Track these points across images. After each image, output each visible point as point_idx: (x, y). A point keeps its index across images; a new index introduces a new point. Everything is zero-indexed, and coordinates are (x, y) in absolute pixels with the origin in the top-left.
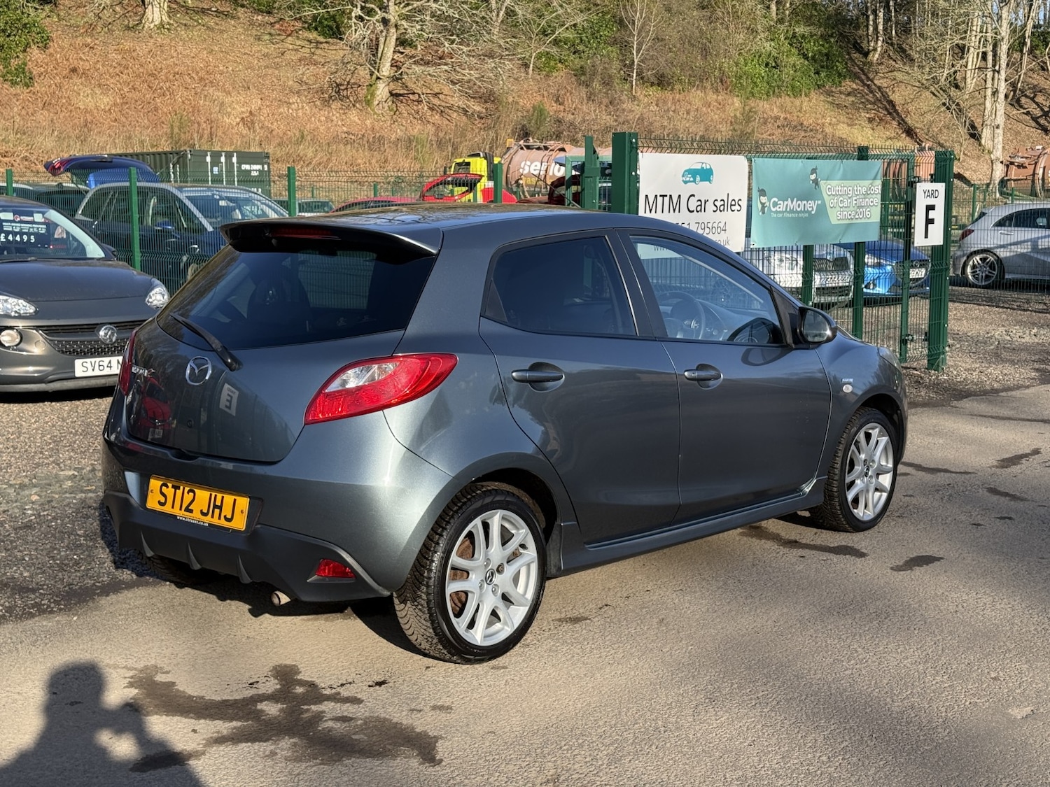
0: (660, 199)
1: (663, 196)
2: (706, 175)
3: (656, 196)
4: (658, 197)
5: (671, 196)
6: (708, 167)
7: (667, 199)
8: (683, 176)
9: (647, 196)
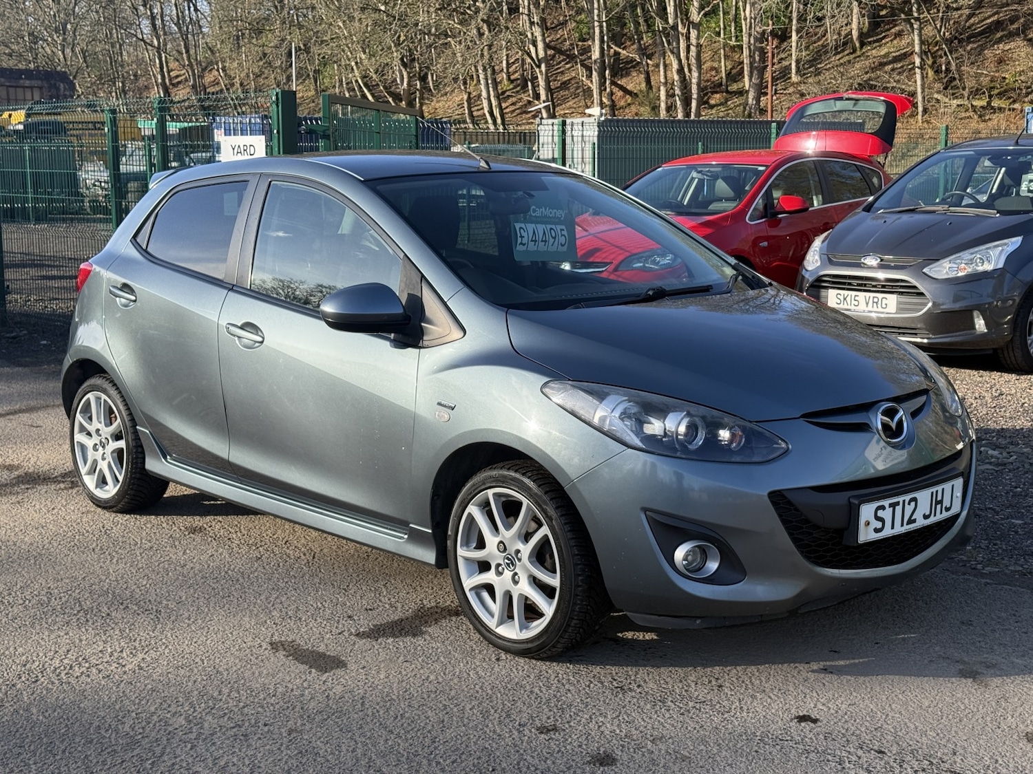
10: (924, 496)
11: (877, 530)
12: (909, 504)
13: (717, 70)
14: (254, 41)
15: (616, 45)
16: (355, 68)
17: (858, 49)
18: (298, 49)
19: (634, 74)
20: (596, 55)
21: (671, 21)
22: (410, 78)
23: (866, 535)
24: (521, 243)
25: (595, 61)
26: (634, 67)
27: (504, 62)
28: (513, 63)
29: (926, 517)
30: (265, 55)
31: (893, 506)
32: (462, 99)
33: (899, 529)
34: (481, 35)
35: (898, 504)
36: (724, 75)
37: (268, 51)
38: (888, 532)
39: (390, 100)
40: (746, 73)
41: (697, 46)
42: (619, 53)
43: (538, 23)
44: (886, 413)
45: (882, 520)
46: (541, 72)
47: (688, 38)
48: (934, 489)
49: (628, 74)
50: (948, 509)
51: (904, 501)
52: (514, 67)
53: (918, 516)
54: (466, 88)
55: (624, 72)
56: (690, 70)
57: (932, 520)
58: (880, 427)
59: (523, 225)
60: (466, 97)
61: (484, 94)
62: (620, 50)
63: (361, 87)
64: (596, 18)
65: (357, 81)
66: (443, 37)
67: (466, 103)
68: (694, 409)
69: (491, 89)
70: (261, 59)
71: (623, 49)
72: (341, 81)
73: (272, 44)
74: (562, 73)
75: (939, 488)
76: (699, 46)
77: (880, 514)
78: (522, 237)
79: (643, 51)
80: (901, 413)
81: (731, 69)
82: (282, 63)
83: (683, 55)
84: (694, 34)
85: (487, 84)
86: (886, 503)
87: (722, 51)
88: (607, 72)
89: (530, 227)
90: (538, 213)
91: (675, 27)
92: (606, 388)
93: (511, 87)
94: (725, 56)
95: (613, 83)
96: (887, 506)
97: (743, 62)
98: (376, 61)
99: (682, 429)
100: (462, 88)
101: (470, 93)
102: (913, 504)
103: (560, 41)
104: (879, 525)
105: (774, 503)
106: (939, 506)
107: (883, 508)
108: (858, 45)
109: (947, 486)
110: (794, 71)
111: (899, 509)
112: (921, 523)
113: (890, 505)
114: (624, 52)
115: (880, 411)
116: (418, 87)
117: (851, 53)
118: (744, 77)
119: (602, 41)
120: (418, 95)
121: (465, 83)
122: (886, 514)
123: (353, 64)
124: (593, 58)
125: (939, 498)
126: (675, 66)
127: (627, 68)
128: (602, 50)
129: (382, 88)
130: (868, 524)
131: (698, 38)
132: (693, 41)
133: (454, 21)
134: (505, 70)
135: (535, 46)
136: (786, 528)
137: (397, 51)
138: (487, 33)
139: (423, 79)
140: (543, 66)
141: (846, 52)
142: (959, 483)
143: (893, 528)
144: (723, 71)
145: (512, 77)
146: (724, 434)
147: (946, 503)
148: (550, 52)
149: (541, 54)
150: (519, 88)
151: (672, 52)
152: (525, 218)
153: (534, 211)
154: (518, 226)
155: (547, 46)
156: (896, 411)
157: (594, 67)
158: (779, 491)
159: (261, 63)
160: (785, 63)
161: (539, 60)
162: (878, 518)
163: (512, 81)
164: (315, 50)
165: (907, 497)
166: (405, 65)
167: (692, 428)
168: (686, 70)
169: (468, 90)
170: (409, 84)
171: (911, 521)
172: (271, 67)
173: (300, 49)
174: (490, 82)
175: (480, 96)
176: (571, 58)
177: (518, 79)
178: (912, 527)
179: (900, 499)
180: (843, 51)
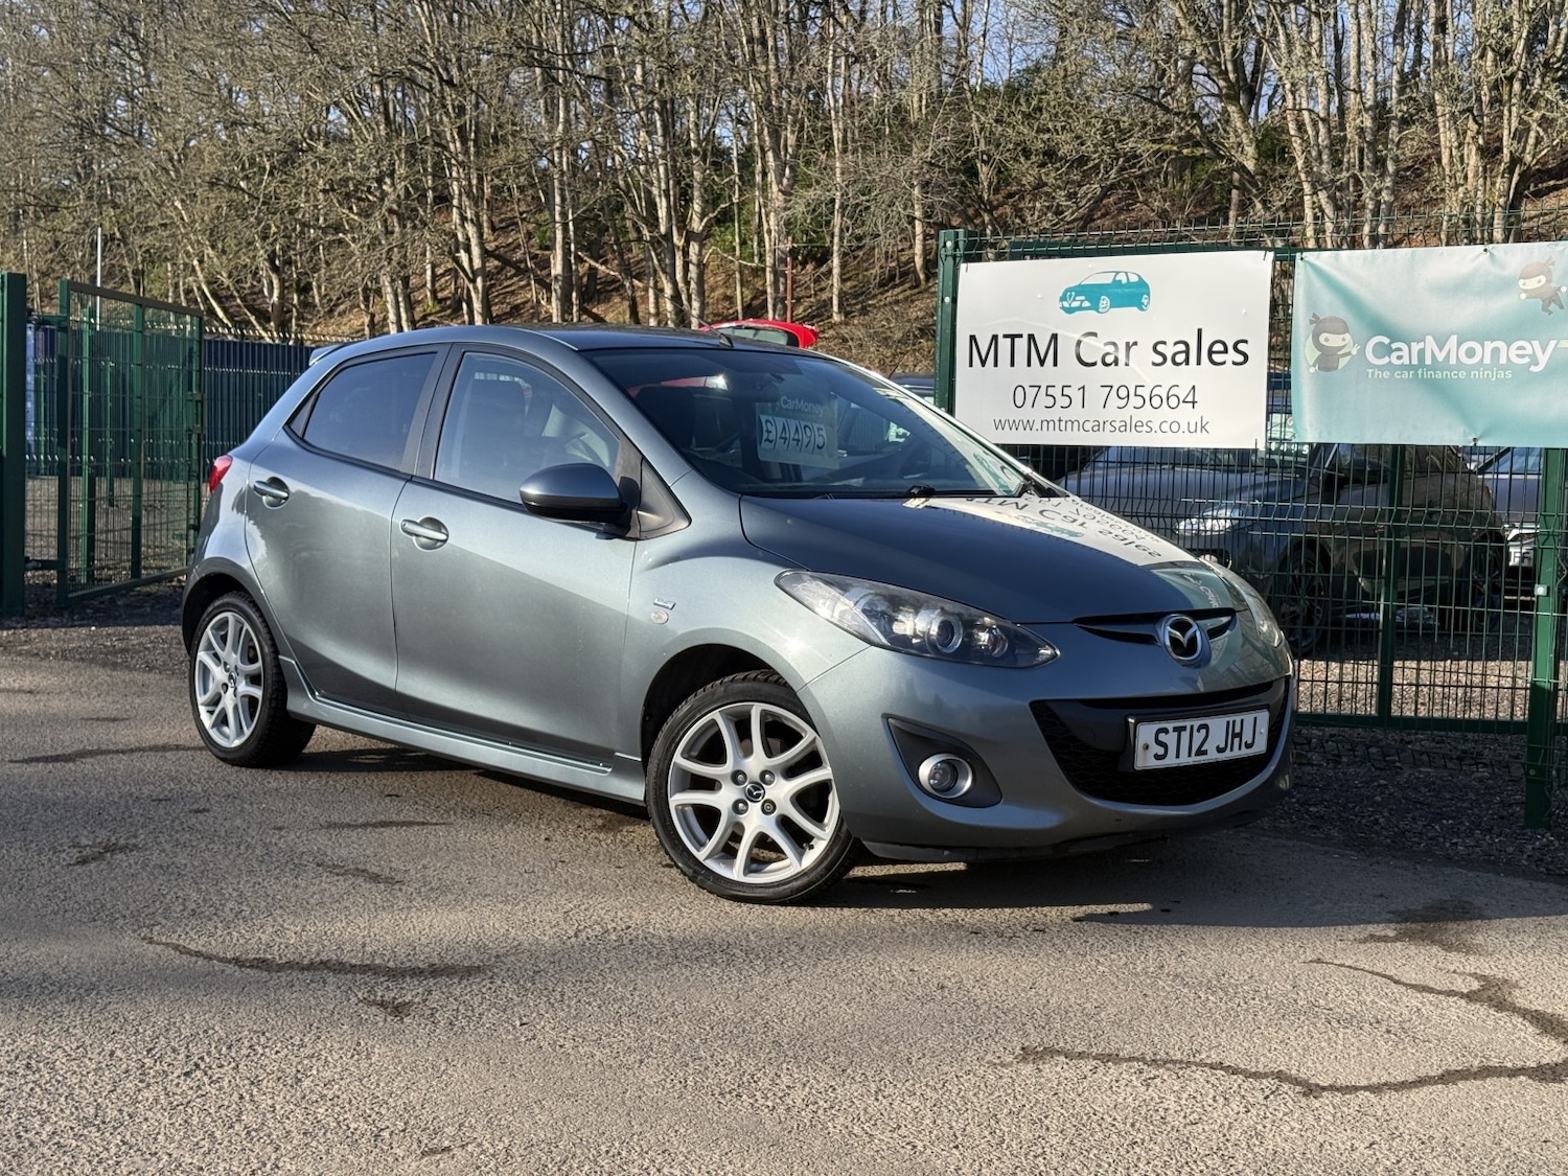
0: (1005, 344)
1: (1013, 337)
2: (1133, 295)
3: (995, 338)
4: (1000, 339)
5: (1031, 337)
6: (1134, 279)
7: (1022, 344)
8: (1063, 299)
9: (973, 338)
10: (1218, 725)
11: (1158, 757)
12: (1198, 731)
13: (730, 299)
14: (42, 223)
15: (591, 257)
16: (197, 268)
17: (923, 283)
18: (109, 239)
19: (617, 300)
20: (557, 268)
21: (663, 229)
22: (283, 288)
23: (1145, 761)
24: (767, 440)
25: (556, 277)
26: (616, 289)
27: (429, 273)
28: (443, 275)
29: (1220, 750)
30: (57, 243)
31: (1179, 730)
32: (363, 324)
33: (1185, 760)
34: (389, 232)
35: (1184, 728)
36: (739, 308)
37: (62, 238)
38: (1170, 761)
39: (253, 319)
40: (770, 306)
41: (698, 266)
42: (596, 269)
43: (472, 220)
44: (1175, 626)
45: (1165, 746)
46: (475, 288)
47: (686, 253)
48: (1231, 718)
49: (608, 300)
50: (1248, 746)
51: (1192, 727)
52: (443, 280)
53: (1210, 746)
54: (367, 306)
55: (602, 297)
56: (689, 299)
57: (1227, 755)
58: (1168, 643)
59: (770, 418)
60: (367, 320)
61: (392, 317)
62: (597, 265)
63: (207, 298)
64: (558, 218)
65: (199, 288)
66: (332, 231)
67: (367, 329)
68: (949, 606)
69: (402, 310)
70: (51, 251)
71: (602, 264)
72: (176, 286)
73: (68, 229)
74: (512, 293)
75: (1238, 718)
76: (702, 266)
77: (1162, 737)
78: (768, 432)
79: (627, 269)
80: (1195, 628)
81: (752, 300)
82: (84, 256)
83: (679, 276)
84: (694, 248)
85: (397, 302)
86: (1170, 725)
87: (738, 275)
88: (574, 295)
89: (780, 421)
90: (790, 406)
91: (668, 236)
92: (849, 580)
93: (438, 308)
94: (742, 281)
95: (583, 310)
96: (1171, 730)
97: (765, 292)
98: (229, 260)
99: (934, 630)
100: (362, 306)
101: (373, 316)
102: (1203, 731)
103: (512, 247)
104: (1161, 751)
105: (1037, 716)
106: (1237, 740)
107: (1166, 731)
108: (922, 276)
109: (1248, 718)
110: (835, 308)
111: (1185, 735)
112: (1213, 756)
113: (1175, 729)
114: (603, 268)
115: (1170, 622)
116: (295, 301)
117: (915, 288)
118: (767, 311)
119: (566, 252)
120: (295, 314)
121: (366, 299)
122: (1170, 739)
123: (196, 263)
124: (553, 272)
125: (1237, 730)
126: (668, 291)
127: (607, 291)
128: (567, 264)
129: (239, 301)
130: (1147, 747)
131: (700, 254)
132: (693, 257)
133: (351, 209)
134: (429, 285)
135: (468, 250)
136: (1051, 746)
137: (263, 248)
138: (397, 229)
139: (305, 290)
140: (479, 281)
141: (907, 285)
142: (1263, 717)
143: (1178, 757)
144: (739, 302)
145: (440, 295)
146: (984, 637)
147: (1248, 738)
148: (493, 264)
149: (477, 263)
150: (449, 311)
151: (665, 272)
152: (773, 409)
153: (785, 402)
154: (763, 418)
155: (486, 254)
156: (1190, 626)
157: (556, 286)
158: (1043, 701)
159: (50, 256)
160: (824, 296)
161: (473, 272)
162: (1159, 743)
163: (440, 301)
164: (136, 240)
165: (1197, 723)
166: (275, 269)
167: (946, 628)
168: (684, 297)
169: (371, 310)
170: (281, 296)
171: (1200, 752)
172: (67, 261)
173: (113, 238)
174: (400, 299)
175: (385, 318)
176: (522, 272)
177: (449, 298)
178: (1202, 759)
179: (1187, 723)
180: (902, 284)
